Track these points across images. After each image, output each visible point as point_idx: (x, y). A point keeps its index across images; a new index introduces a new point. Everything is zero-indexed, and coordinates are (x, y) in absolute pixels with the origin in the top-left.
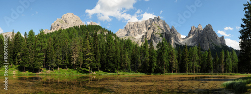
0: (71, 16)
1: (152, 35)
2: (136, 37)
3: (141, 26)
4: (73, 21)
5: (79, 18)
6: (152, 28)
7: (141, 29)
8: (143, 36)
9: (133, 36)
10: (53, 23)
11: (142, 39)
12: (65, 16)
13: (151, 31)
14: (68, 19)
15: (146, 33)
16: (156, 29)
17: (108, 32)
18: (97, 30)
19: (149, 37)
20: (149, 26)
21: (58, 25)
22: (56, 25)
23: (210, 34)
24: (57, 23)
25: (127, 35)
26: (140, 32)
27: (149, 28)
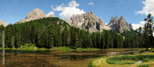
0: (39, 11)
1: (89, 23)
2: (78, 25)
3: (81, 17)
4: (39, 14)
5: (43, 12)
6: (88, 19)
7: (81, 19)
8: (83, 24)
9: (76, 23)
10: (27, 15)
11: (82, 26)
12: (34, 10)
13: (87, 21)
14: (36, 12)
15: (85, 22)
16: (91, 20)
17: (64, 21)
18: (57, 21)
19: (86, 24)
20: (86, 18)
21: (30, 16)
22: (29, 16)
23: (123, 22)
24: (30, 15)
25: (72, 23)
26: (80, 21)
27: (86, 19)
